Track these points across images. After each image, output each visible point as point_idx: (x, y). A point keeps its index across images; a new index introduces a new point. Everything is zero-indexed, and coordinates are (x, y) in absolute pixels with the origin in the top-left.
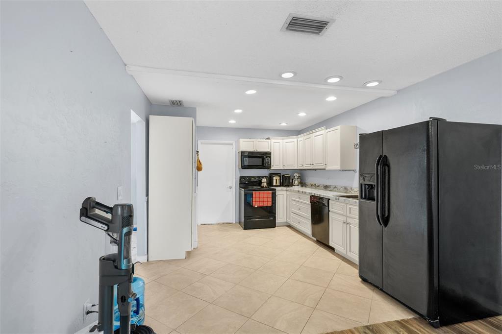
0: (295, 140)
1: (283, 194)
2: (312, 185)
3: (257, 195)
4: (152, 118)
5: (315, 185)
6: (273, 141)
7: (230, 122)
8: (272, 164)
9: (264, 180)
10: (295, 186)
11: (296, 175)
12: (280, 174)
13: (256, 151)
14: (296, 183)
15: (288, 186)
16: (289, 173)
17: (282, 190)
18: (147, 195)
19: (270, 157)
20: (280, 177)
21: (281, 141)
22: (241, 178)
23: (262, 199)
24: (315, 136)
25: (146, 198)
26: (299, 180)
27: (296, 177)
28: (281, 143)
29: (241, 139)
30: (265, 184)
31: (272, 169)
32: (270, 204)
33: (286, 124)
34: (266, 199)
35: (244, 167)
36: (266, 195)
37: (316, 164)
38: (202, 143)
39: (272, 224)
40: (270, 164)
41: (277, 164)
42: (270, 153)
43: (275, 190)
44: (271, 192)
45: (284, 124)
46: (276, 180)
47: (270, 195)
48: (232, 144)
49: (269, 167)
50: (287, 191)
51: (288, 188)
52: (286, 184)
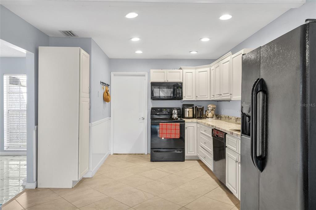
0: (208, 69)
1: (193, 127)
2: (226, 117)
3: (164, 127)
4: (42, 49)
5: (228, 117)
6: (185, 71)
7: (136, 52)
8: (184, 95)
9: (175, 111)
10: (208, 118)
11: (210, 107)
12: (193, 105)
13: (166, 81)
14: (210, 115)
15: (200, 118)
16: (203, 105)
17: (192, 122)
18: (37, 124)
19: (181, 88)
20: (193, 108)
21: (193, 71)
22: (153, 109)
23: (169, 131)
24: (223, 63)
25: (36, 127)
26: (213, 112)
27: (209, 109)
28: (194, 73)
29: (151, 70)
30: (175, 116)
31: (184, 100)
32: (178, 136)
33: (196, 53)
34: (173, 131)
35: (153, 98)
36: (173, 127)
37: (224, 94)
38: (114, 75)
39: (181, 158)
40: (182, 95)
41: (188, 95)
42: (182, 83)
43: (184, 122)
44: (179, 124)
45: (194, 53)
46: (189, 112)
47: (178, 127)
48: (144, 76)
49: (180, 98)
50: (198, 123)
51: (199, 121)
52: (199, 116)
